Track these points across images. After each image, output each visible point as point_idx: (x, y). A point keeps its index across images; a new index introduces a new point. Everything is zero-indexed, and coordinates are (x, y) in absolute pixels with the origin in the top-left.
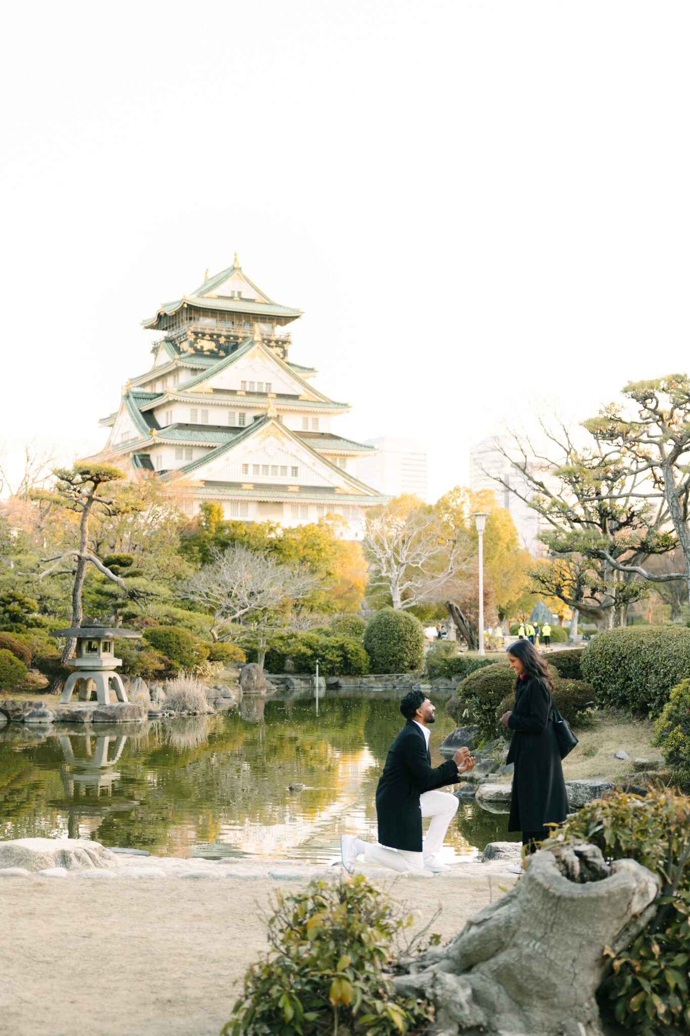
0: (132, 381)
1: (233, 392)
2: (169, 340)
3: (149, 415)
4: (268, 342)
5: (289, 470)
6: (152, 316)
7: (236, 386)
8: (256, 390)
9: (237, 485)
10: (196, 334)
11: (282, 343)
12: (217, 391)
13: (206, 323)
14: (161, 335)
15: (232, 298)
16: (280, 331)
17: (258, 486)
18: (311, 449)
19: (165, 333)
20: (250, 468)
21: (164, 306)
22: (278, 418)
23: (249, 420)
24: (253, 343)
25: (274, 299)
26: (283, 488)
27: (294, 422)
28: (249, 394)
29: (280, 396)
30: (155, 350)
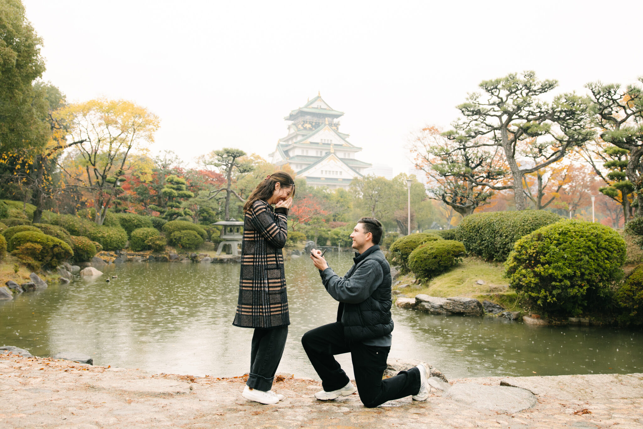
0: (280, 140)
1: (318, 143)
2: (294, 124)
3: (286, 152)
4: (331, 125)
5: (339, 173)
6: (288, 115)
7: (319, 141)
8: (326, 142)
9: (319, 178)
10: (304, 121)
11: (337, 125)
12: (311, 143)
13: (308, 118)
14: (291, 122)
15: (317, 108)
16: (336, 121)
17: (326, 179)
18: (347, 165)
19: (293, 122)
20: (324, 172)
21: (293, 111)
22: (334, 153)
23: (324, 154)
24: (325, 125)
25: (334, 109)
26: (336, 179)
27: (341, 155)
28: (324, 144)
29: (335, 145)
30: (289, 128)
